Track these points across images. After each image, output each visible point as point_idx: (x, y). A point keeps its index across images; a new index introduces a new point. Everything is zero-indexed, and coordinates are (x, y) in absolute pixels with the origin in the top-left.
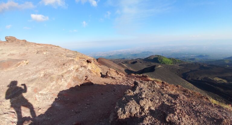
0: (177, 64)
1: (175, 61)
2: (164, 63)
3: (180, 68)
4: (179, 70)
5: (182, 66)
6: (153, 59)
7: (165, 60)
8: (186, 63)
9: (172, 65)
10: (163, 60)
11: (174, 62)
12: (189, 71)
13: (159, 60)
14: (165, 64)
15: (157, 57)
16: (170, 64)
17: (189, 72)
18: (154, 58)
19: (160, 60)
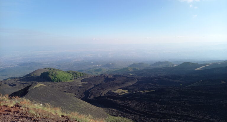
0: (78, 79)
1: (76, 74)
2: (59, 80)
3: (83, 84)
4: (80, 87)
5: (85, 81)
6: (40, 75)
7: (61, 75)
8: (89, 77)
9: (72, 81)
10: (57, 76)
11: (74, 76)
12: (93, 86)
13: (50, 76)
14: (61, 81)
15: (48, 70)
16: (69, 81)
17: (93, 88)
18: (42, 74)
19: (52, 75)
